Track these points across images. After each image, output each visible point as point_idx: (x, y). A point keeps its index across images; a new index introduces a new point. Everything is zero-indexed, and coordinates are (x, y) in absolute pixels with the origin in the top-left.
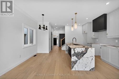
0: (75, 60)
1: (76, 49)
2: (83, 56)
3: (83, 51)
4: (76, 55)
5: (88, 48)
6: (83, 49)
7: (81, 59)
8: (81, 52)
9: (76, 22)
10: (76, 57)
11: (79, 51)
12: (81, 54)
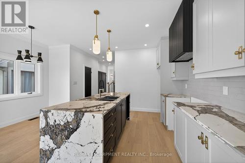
0: (47, 148)
1: (49, 114)
2: (68, 138)
3: (68, 122)
4: (50, 132)
5: (83, 114)
6: (70, 116)
7: (63, 147)
8: (62, 123)
9: (97, 37)
10: (51, 138)
11: (58, 122)
12: (62, 130)
